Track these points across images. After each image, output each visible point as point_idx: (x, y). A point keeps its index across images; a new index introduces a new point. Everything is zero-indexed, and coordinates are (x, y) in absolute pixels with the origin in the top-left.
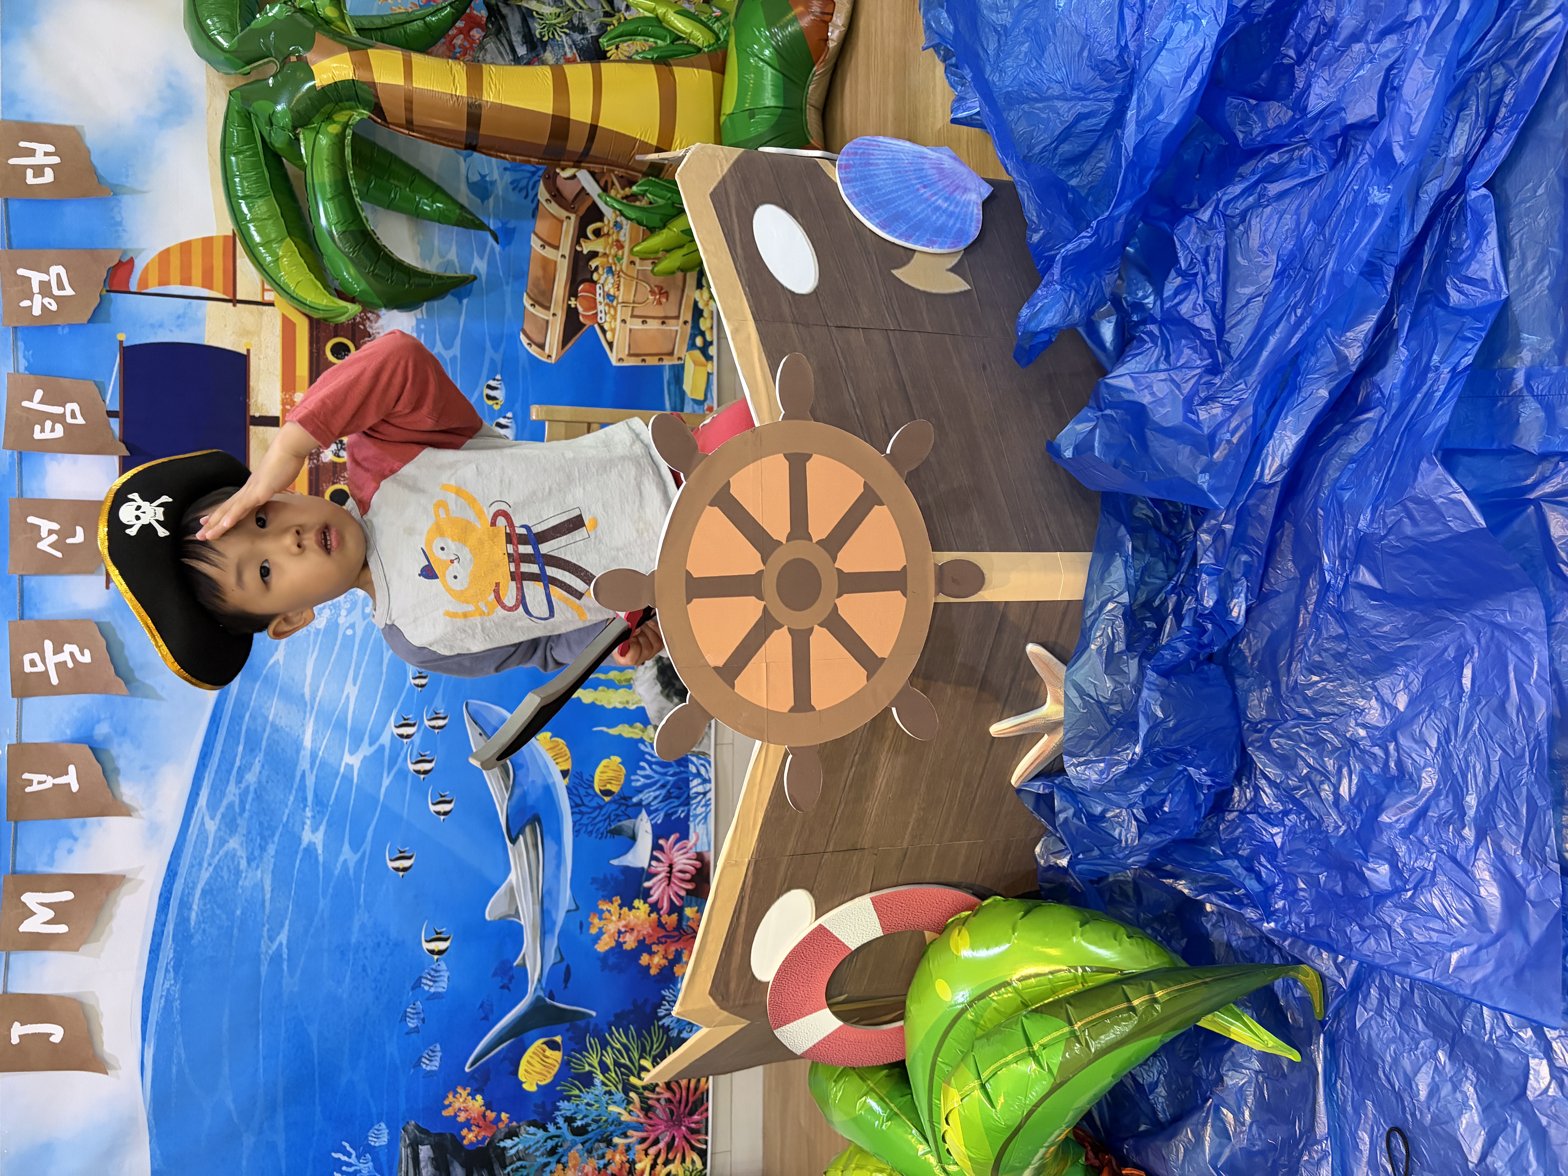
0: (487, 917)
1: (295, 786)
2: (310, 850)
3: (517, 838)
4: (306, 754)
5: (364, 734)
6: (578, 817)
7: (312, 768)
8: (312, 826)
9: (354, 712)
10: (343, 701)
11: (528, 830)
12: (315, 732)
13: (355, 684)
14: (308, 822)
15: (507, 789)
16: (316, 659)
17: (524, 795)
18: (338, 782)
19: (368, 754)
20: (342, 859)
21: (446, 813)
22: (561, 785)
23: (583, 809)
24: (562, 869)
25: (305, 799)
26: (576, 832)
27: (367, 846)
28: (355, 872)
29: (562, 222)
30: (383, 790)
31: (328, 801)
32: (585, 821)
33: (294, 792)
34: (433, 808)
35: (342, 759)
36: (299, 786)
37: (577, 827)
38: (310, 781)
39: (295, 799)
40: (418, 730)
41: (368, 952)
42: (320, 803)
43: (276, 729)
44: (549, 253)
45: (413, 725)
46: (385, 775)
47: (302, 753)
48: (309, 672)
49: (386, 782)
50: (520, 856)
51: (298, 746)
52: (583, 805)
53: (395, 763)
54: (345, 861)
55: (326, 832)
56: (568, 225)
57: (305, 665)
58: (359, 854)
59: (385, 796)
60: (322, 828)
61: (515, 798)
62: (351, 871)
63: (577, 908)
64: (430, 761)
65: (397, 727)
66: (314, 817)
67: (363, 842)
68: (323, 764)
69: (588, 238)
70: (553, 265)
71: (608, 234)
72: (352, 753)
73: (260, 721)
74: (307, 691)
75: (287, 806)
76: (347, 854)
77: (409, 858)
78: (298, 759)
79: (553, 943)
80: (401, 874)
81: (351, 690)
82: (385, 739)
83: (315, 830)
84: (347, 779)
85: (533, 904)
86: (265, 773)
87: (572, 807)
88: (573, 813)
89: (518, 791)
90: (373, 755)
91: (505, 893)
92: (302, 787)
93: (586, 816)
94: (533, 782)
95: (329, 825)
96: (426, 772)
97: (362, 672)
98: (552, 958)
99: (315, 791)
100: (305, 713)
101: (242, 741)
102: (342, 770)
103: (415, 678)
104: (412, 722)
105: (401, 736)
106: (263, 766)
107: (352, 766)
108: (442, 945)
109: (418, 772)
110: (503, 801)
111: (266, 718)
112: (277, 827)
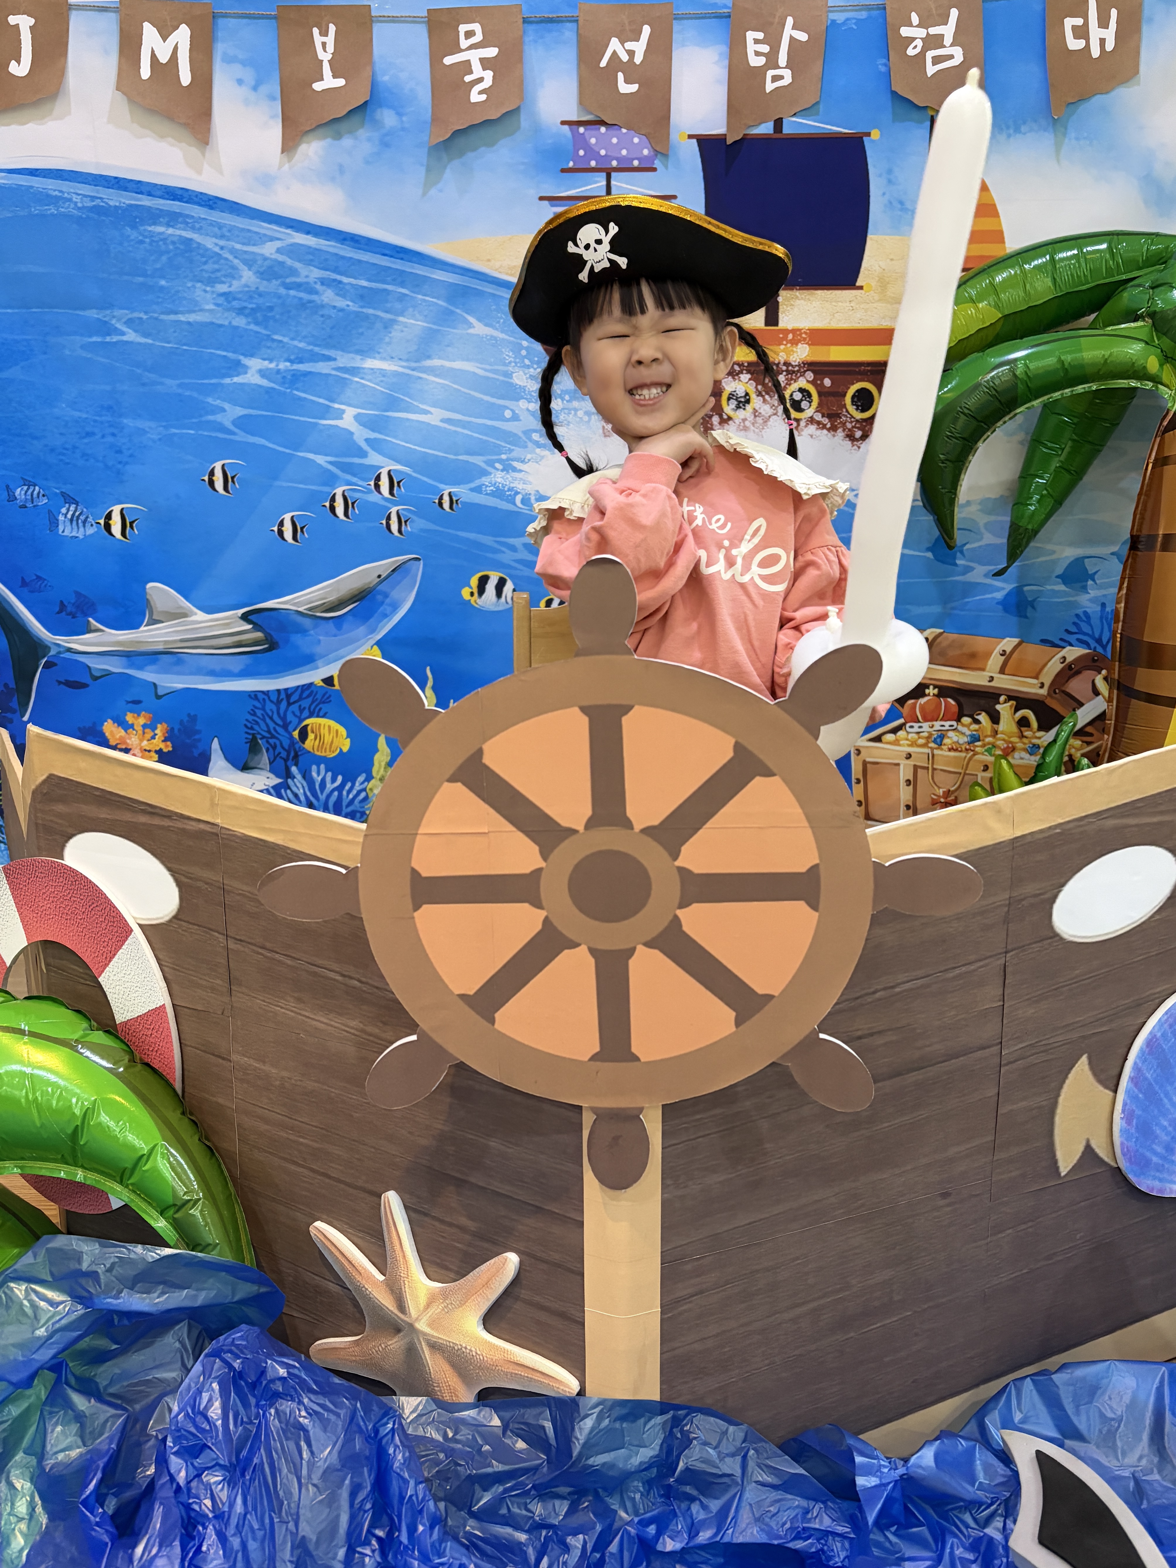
0: (150, 585)
1: (317, 349)
2: (237, 368)
3: (249, 622)
4: (357, 361)
5: (380, 433)
6: (274, 698)
7: (338, 369)
8: (268, 369)
9: (408, 420)
10: (421, 406)
11: (259, 635)
12: (383, 373)
13: (442, 421)
14: (272, 365)
15: (310, 609)
16: (474, 373)
17: (303, 631)
18: (321, 401)
19: (355, 437)
20: (227, 406)
21: (281, 533)
22: (315, 676)
23: (284, 705)
24: (208, 678)
25: (301, 361)
26: (254, 695)
27: (241, 437)
28: (209, 422)
29: (1036, 677)
30: (311, 456)
31: (297, 389)
32: (270, 706)
33: (310, 347)
34: (287, 518)
35: (350, 405)
36: (317, 354)
37: (261, 696)
38: (323, 367)
39: (300, 349)
40: (386, 499)
41: (110, 439)
42: (296, 379)
43: (388, 325)
44: (995, 662)
45: (391, 492)
46: (329, 459)
47: (359, 357)
48: (458, 365)
49: (321, 460)
50: (227, 625)
51: (367, 352)
52: (289, 704)
53: (343, 471)
54: (224, 410)
55: (260, 386)
56: (1032, 685)
57: (468, 360)
58: (232, 428)
59: (303, 457)
60: (265, 383)
61: (299, 619)
62: (210, 418)
63: (158, 697)
64: (346, 514)
65: (389, 472)
66: (278, 372)
67: (247, 433)
68: (344, 382)
69: (1016, 710)
70: (980, 666)
71: (1022, 736)
72: (357, 417)
73: (398, 306)
74: (436, 362)
75: (293, 339)
76: (232, 412)
77: (226, 488)
78: (350, 352)
79: (115, 667)
80: (206, 478)
81: (435, 417)
82: (374, 458)
83: (262, 373)
84: (325, 412)
85: (166, 642)
86: (333, 313)
87: (286, 690)
88: (278, 691)
89: (307, 622)
90: (355, 443)
91: (181, 607)
92: (315, 358)
93: (274, 708)
94: (319, 641)
95: (268, 391)
96: (332, 509)
97: (459, 430)
98: (98, 665)
99: (310, 373)
100: (407, 360)
101: (374, 285)
102: (336, 406)
103: (450, 494)
104: (395, 492)
105: (378, 478)
106: (342, 310)
107: (342, 418)
108: (116, 529)
109: (333, 499)
110: (294, 604)
111: (402, 314)
112: (266, 328)
